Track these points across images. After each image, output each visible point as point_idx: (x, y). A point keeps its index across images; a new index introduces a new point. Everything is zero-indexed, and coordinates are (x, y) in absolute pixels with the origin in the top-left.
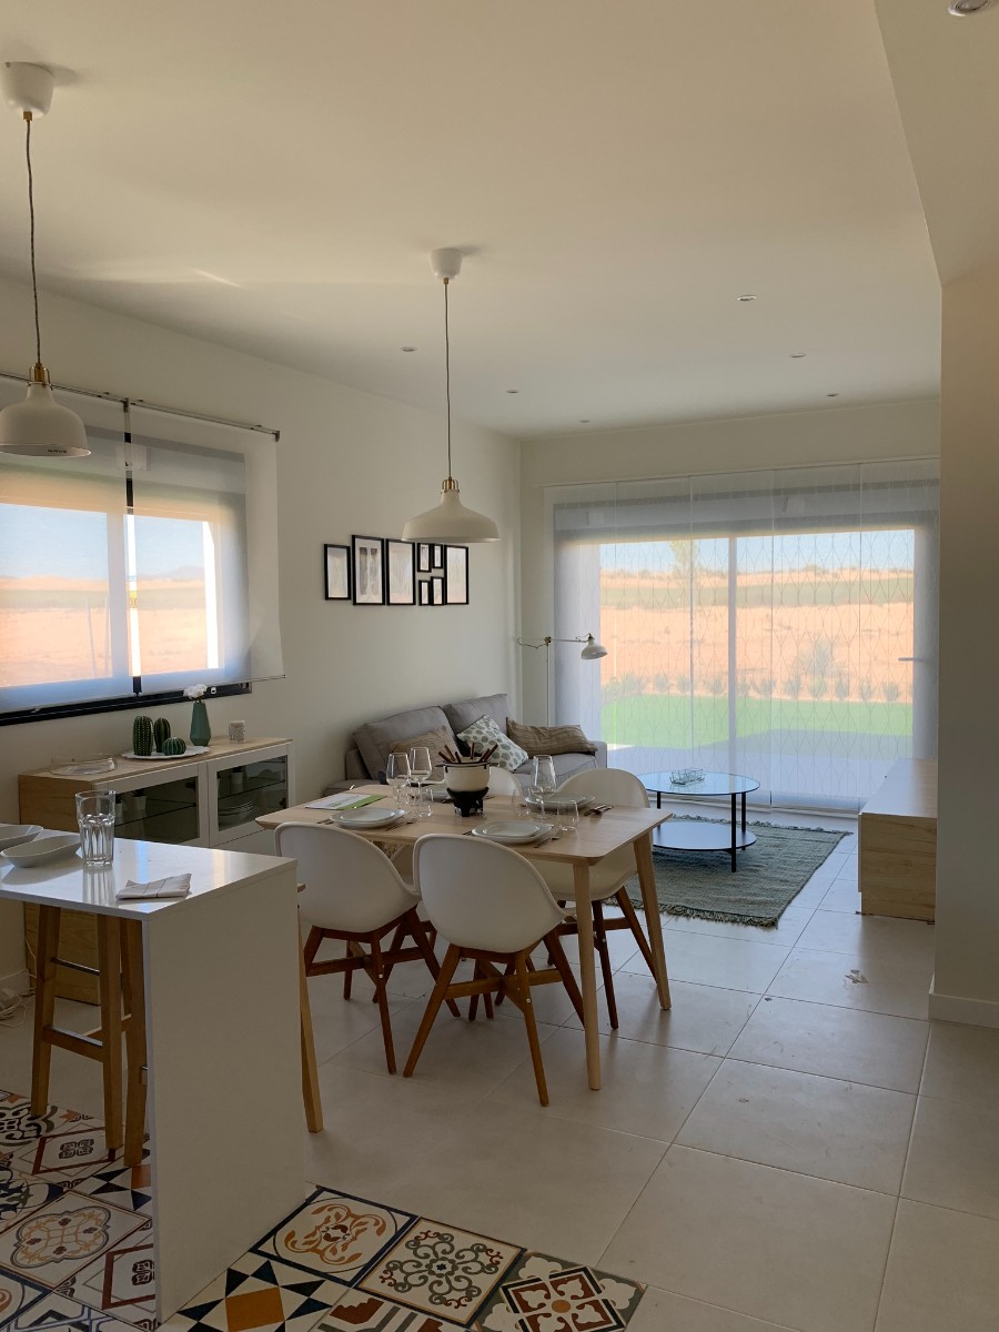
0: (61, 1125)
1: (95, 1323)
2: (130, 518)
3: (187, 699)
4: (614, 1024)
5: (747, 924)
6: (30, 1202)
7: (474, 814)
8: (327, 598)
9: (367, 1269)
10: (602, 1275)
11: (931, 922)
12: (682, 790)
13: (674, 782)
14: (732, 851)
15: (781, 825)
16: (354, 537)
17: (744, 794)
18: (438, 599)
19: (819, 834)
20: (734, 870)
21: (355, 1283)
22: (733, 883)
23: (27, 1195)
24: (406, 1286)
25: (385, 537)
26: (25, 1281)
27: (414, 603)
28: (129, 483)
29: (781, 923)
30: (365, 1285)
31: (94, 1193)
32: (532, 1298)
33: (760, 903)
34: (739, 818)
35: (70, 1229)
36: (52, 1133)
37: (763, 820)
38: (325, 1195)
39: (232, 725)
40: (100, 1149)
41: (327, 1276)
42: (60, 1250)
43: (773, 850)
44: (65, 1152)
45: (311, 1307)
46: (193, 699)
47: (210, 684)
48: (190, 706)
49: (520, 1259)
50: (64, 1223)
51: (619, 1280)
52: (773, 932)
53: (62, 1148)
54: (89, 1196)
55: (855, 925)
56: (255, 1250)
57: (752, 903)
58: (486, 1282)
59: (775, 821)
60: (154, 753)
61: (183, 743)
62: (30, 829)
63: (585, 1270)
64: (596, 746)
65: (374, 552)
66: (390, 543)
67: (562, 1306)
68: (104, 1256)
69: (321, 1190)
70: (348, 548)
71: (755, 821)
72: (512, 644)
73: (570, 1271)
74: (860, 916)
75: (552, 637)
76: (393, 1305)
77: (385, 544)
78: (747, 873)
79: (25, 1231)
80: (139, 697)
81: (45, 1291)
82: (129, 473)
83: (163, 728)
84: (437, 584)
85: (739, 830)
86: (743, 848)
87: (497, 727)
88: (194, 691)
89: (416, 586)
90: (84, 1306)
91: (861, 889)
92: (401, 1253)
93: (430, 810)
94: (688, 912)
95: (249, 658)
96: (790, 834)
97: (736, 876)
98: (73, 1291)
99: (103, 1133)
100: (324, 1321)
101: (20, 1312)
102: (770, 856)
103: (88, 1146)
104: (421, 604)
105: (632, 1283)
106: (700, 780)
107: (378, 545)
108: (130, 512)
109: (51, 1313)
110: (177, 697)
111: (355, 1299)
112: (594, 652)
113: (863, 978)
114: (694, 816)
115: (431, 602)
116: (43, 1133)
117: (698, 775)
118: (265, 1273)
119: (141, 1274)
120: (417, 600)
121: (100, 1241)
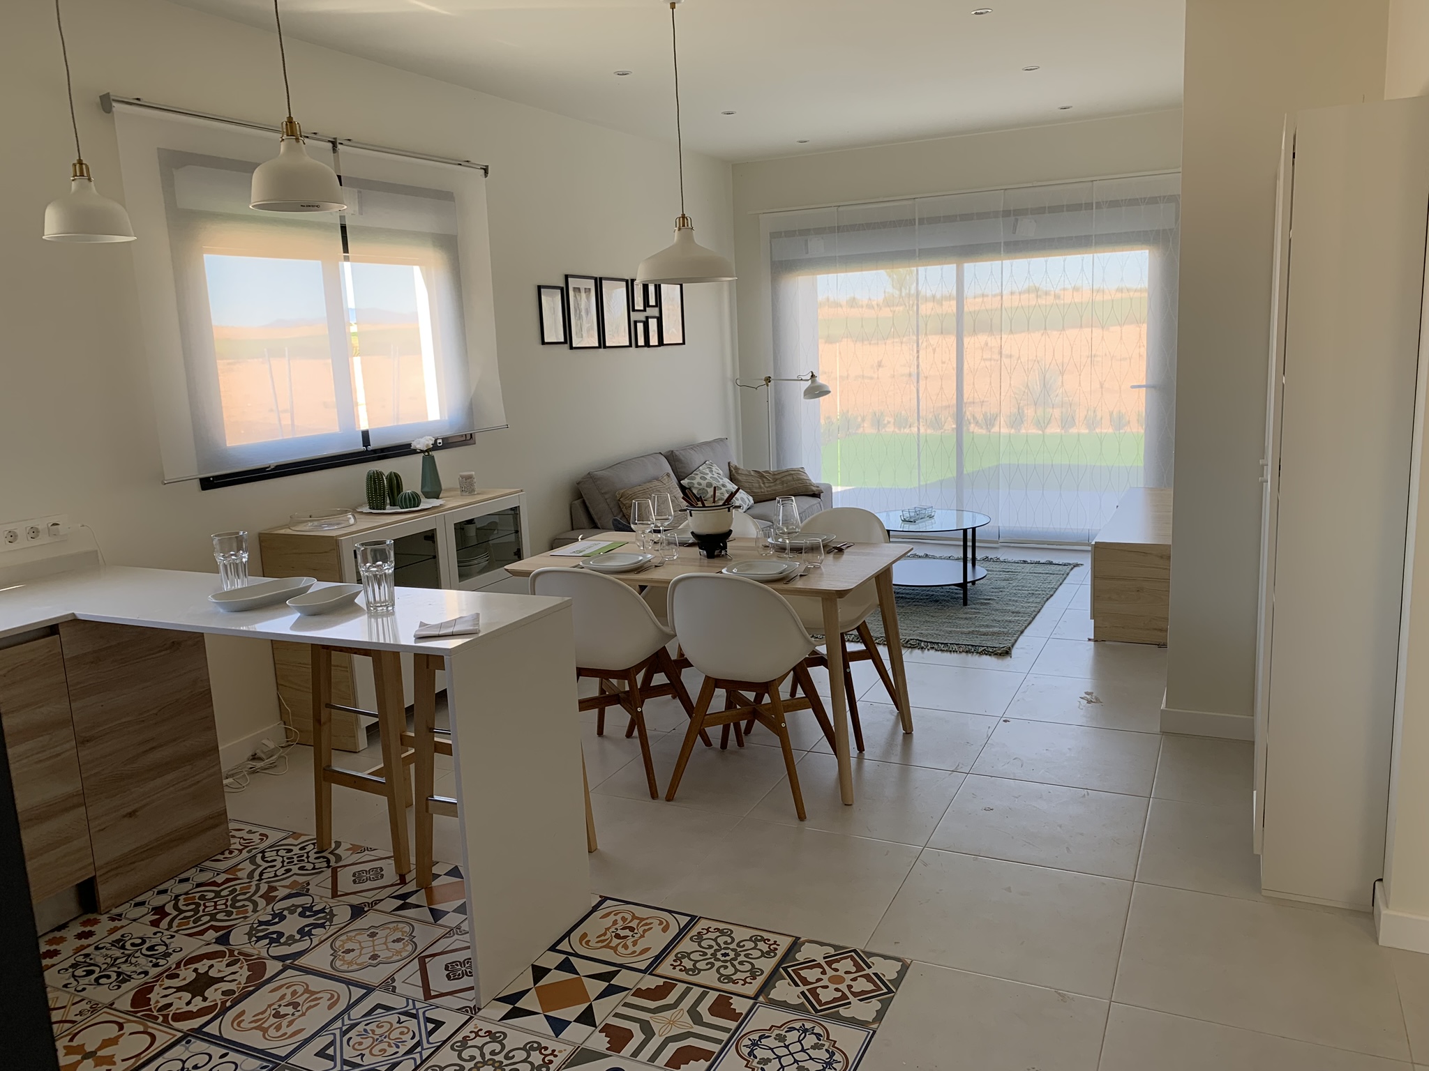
0: (348, 857)
1: (421, 1012)
2: (347, 266)
3: (415, 452)
4: (860, 747)
5: (980, 653)
6: (335, 920)
7: (718, 556)
8: (543, 343)
9: (659, 959)
10: (871, 955)
11: (1162, 645)
12: (912, 527)
13: (904, 521)
14: (963, 586)
15: (1010, 559)
16: (567, 277)
17: (974, 529)
18: (654, 340)
19: (1049, 567)
20: (965, 604)
21: (650, 970)
22: (965, 616)
23: (332, 915)
24: (695, 970)
25: (598, 275)
26: (348, 983)
27: (630, 346)
28: (343, 228)
29: (1014, 652)
30: (659, 971)
31: (394, 910)
32: (811, 975)
33: (993, 634)
34: (970, 555)
35: (379, 940)
36: (340, 864)
37: (992, 555)
38: (608, 903)
39: (462, 477)
40: (390, 874)
41: (622, 966)
42: (374, 957)
43: (1004, 584)
44: (357, 878)
45: (611, 991)
46: (422, 451)
47: (437, 436)
48: (419, 458)
49: (796, 945)
50: (373, 935)
51: (885, 957)
52: (1007, 661)
53: (354, 875)
54: (390, 913)
55: (1086, 651)
56: (553, 948)
57: (984, 634)
58: (767, 965)
59: (1003, 555)
60: (388, 507)
61: (417, 495)
62: (304, 581)
63: (855, 951)
64: (822, 488)
65: (588, 290)
66: (604, 282)
67: (837, 980)
68: (417, 960)
69: (604, 899)
70: (562, 289)
71: (983, 556)
72: (730, 385)
73: (841, 953)
74: (1092, 643)
75: (772, 378)
76: (686, 985)
77: (598, 283)
78: (977, 606)
79: (338, 943)
80: (369, 452)
81: (369, 990)
82: (342, 218)
83: (395, 481)
84: (653, 324)
85: (969, 565)
86: (973, 583)
87: (721, 472)
88: (422, 443)
89: (632, 326)
90: (407, 999)
91: (1094, 616)
92: (686, 945)
93: (676, 553)
94: (922, 644)
95: (472, 409)
96: (1019, 567)
97: (967, 609)
98: (394, 988)
99: (392, 861)
100: (627, 1001)
101: (350, 1007)
102: (1001, 589)
103: (379, 873)
104: (637, 346)
105: (898, 960)
106: (931, 517)
107: (591, 284)
108: (347, 259)
109: (379, 1006)
110: (404, 450)
111: (651, 982)
112: (817, 391)
113: (1096, 699)
114: (921, 554)
115: (647, 344)
116: (333, 863)
117: (928, 512)
118: (566, 966)
119: (452, 972)
120: (633, 342)
121: (410, 948)
